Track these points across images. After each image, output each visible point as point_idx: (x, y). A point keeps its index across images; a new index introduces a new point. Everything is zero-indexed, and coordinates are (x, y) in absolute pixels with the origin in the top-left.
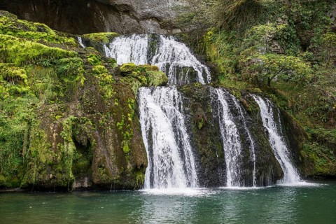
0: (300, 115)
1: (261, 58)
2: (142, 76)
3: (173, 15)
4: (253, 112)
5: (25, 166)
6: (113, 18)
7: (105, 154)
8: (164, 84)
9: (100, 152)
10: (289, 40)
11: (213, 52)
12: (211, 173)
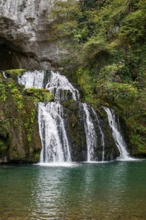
0: (131, 118)
1: (109, 85)
2: (40, 95)
3: (59, 58)
4: (103, 117)
6: (24, 60)
7: (17, 142)
8: (53, 100)
9: (14, 141)
10: (125, 74)
11: (82, 81)
12: (78, 153)
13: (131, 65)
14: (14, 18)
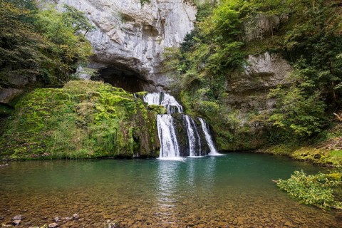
0: (216, 126)
1: (201, 102)
2: (158, 110)
3: (168, 84)
4: (199, 125)
5: (115, 148)
6: (146, 85)
7: (145, 142)
8: (166, 113)
9: (143, 142)
10: (211, 95)
11: (183, 100)
13: (213, 89)
14: (140, 58)
